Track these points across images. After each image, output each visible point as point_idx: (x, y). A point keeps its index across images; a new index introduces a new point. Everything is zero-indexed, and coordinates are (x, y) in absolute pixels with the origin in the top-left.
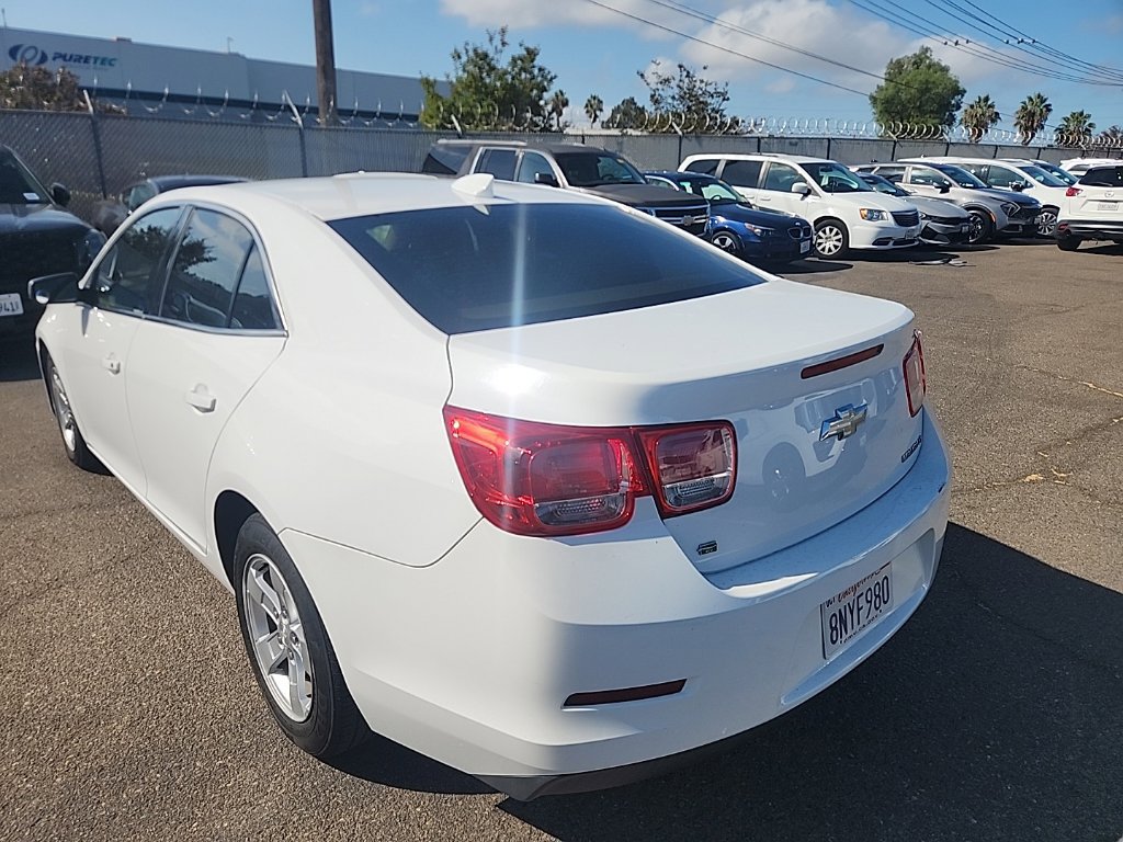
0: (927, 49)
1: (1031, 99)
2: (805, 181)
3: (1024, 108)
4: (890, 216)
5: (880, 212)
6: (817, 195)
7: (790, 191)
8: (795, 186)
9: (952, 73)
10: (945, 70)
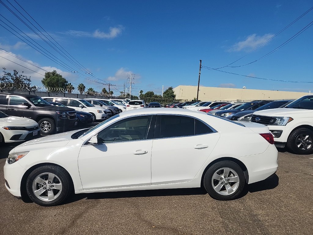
0: (55, 71)
1: (80, 85)
2: (82, 104)
3: (79, 87)
4: (103, 112)
5: (101, 111)
6: (86, 108)
7: (79, 107)
8: (80, 106)
9: (63, 77)
10: (61, 76)
